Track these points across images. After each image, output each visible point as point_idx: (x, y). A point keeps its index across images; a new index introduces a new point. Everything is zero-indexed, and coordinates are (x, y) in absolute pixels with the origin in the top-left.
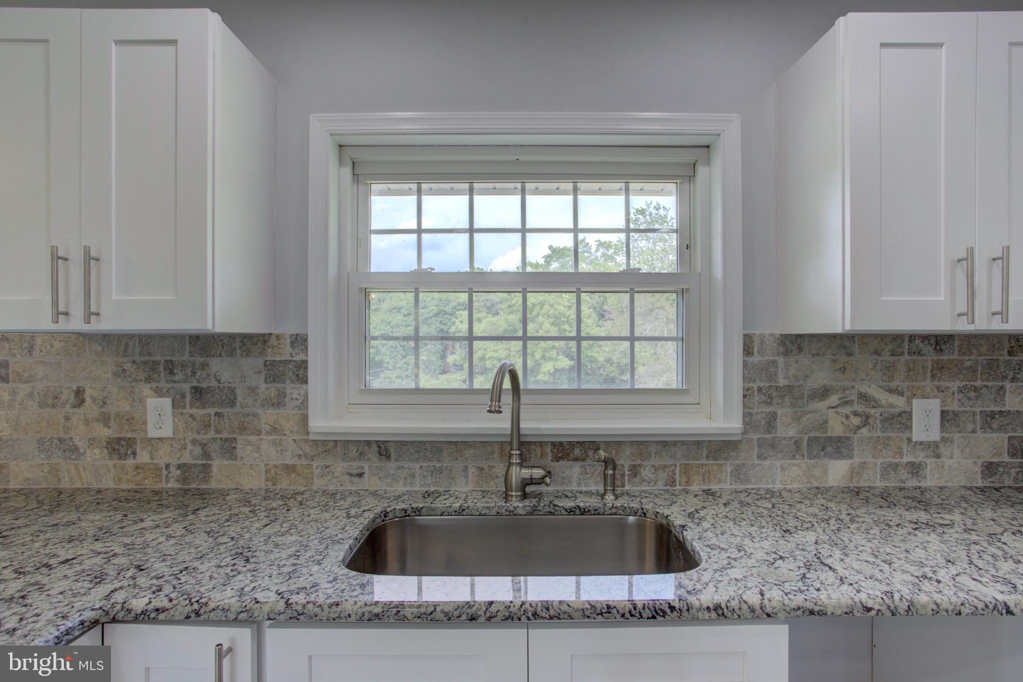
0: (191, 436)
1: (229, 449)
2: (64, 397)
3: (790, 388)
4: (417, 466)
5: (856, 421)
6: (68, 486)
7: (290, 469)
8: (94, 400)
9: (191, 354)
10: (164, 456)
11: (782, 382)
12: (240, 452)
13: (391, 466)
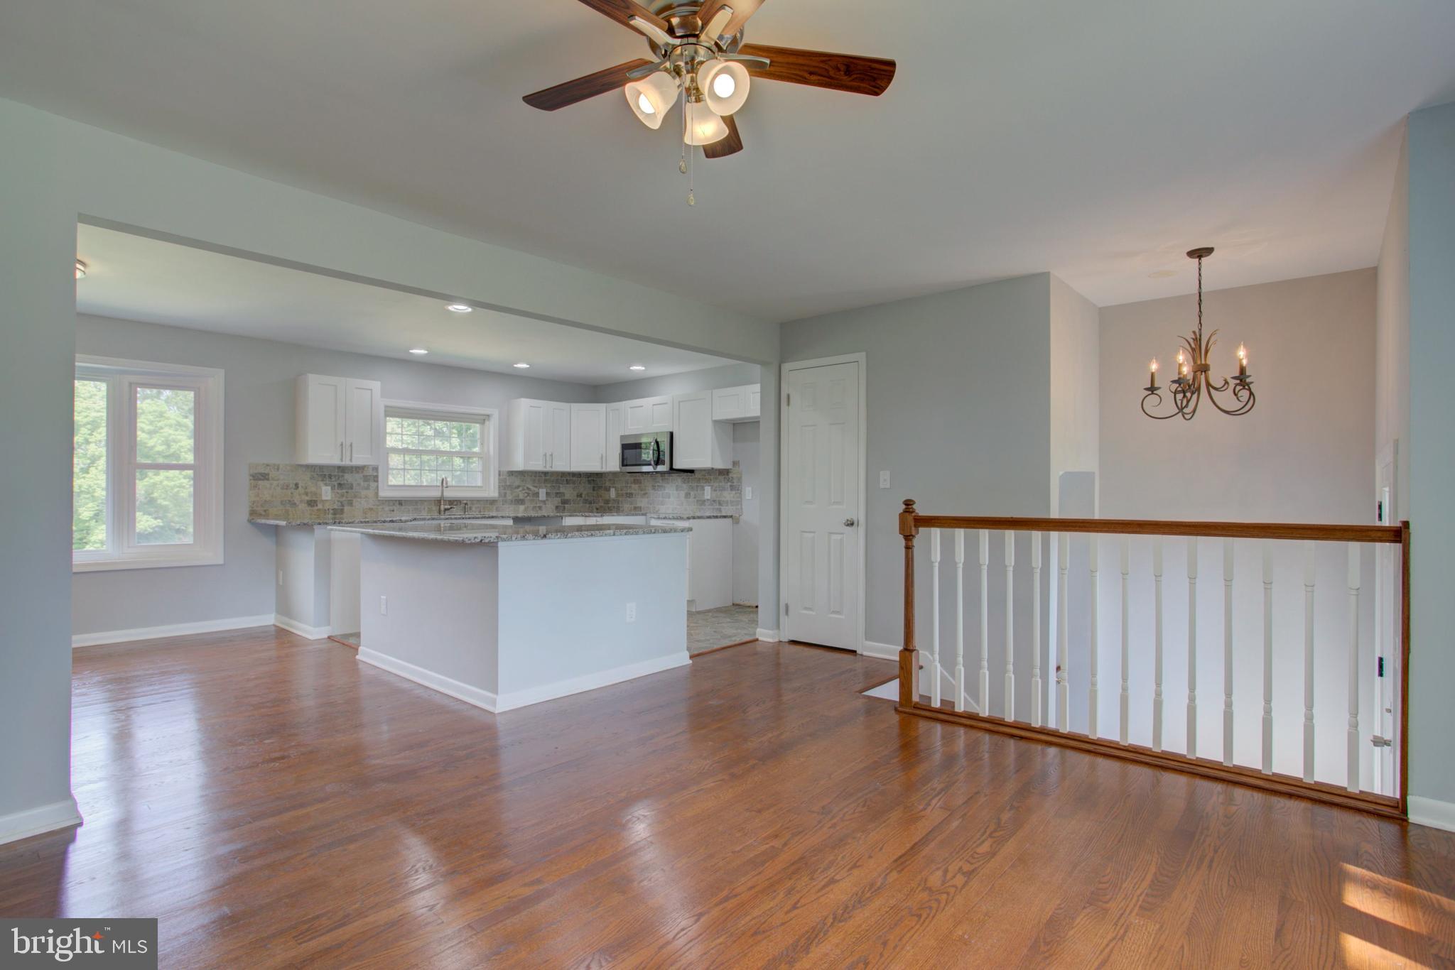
0: (337, 499)
1: (350, 503)
2: (291, 486)
3: (510, 486)
4: (410, 508)
5: (526, 495)
7: (372, 509)
8: (302, 487)
9: (338, 472)
10: (327, 506)
11: (508, 484)
12: (354, 504)
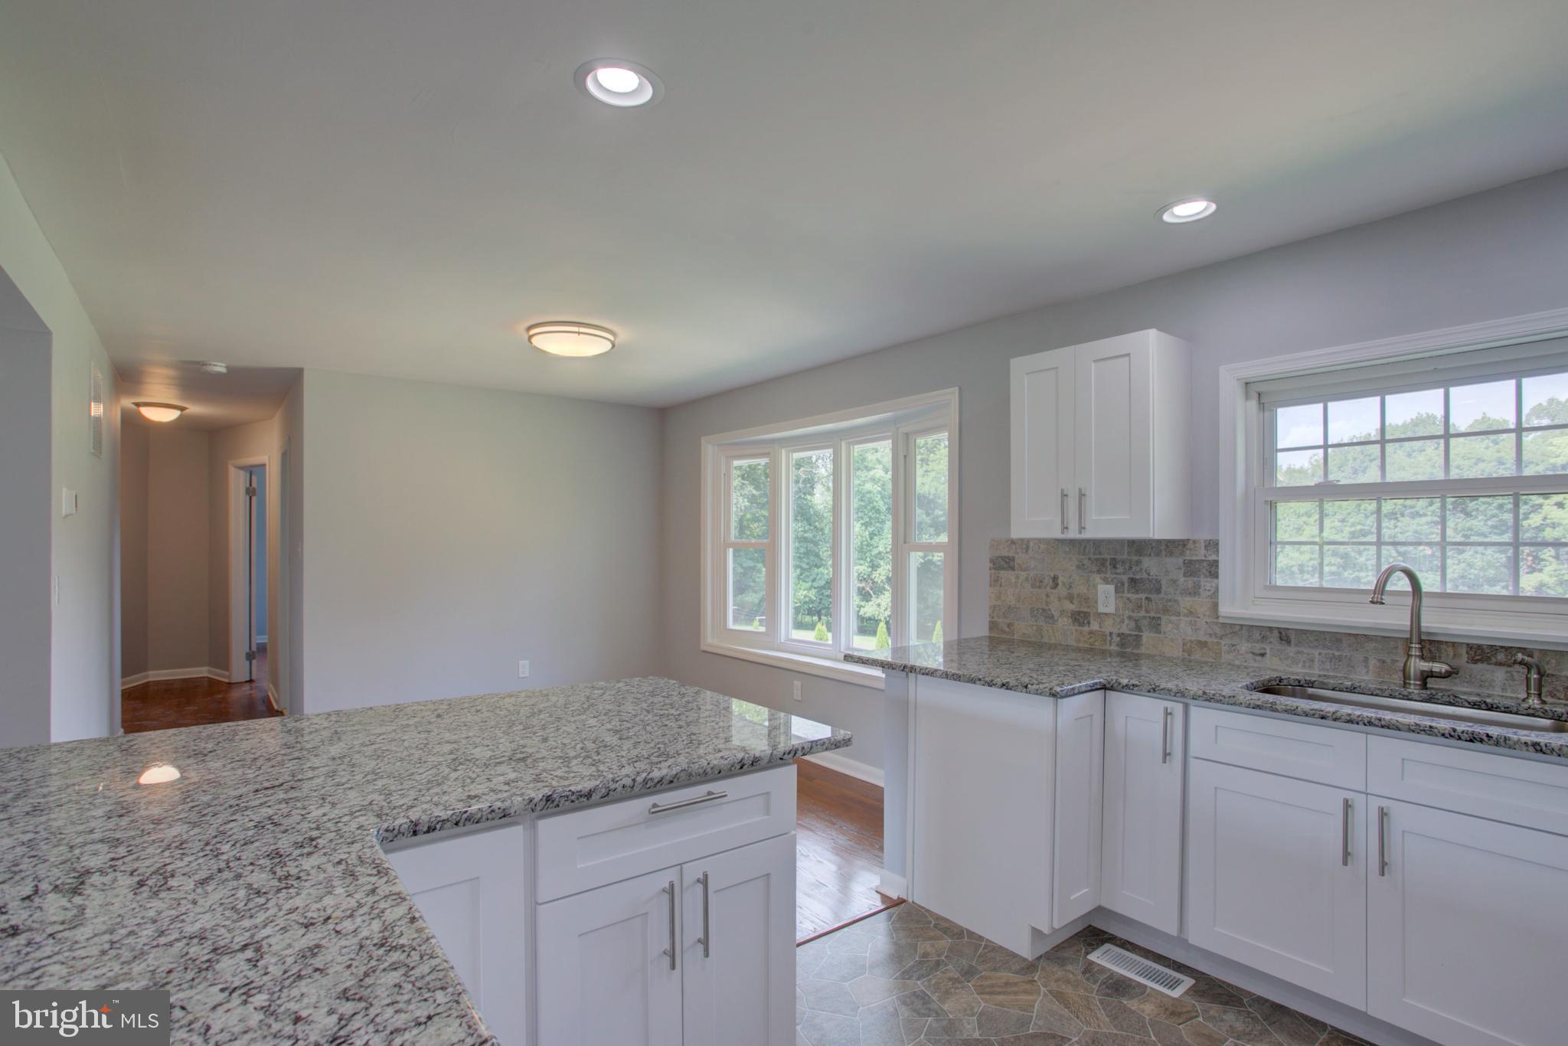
0: (1127, 613)
1: (1155, 625)
2: (1046, 581)
4: (1316, 652)
6: (1047, 641)
7: (1202, 644)
8: (1064, 584)
9: (1129, 553)
10: (1109, 627)
12: (1163, 628)
13: (1291, 650)
